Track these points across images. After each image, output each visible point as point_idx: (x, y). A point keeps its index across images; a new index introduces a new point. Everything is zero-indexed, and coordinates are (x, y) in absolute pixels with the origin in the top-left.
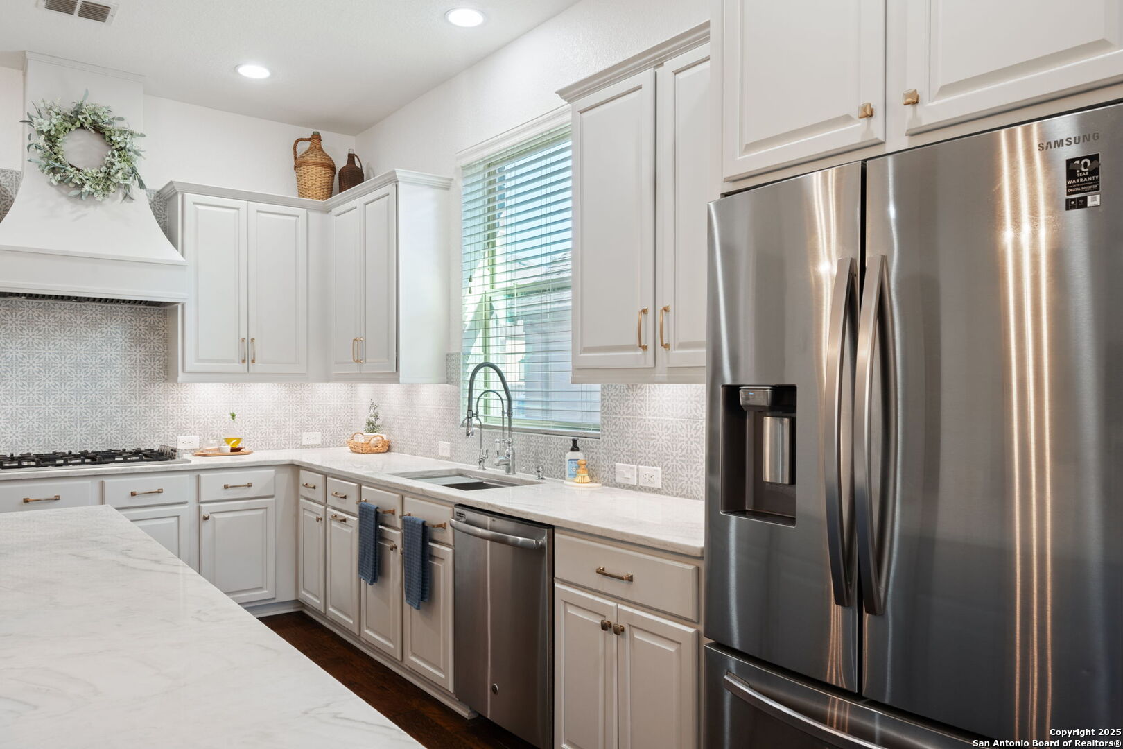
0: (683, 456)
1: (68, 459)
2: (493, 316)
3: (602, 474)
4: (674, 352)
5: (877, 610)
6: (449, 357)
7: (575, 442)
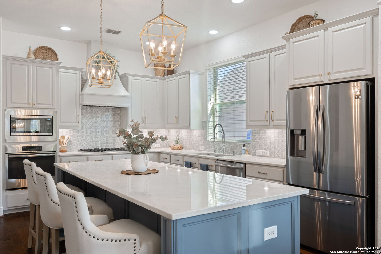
0: (275, 147)
1: (98, 150)
2: (216, 111)
3: (252, 153)
4: (275, 122)
5: (322, 173)
6: (203, 122)
7: (244, 145)
